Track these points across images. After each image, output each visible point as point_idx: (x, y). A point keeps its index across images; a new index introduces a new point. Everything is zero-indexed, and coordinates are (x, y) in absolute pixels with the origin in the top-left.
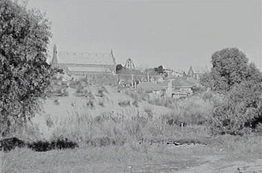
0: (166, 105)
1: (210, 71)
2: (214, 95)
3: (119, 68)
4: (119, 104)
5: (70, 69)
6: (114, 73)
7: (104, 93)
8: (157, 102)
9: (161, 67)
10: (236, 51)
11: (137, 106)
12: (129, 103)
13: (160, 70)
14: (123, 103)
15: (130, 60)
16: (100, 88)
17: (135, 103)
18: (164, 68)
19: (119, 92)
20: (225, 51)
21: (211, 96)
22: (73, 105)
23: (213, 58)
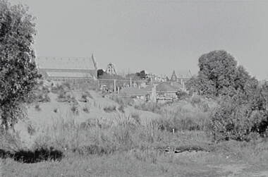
0: (153, 111)
1: (197, 75)
2: (202, 100)
3: (100, 73)
4: (105, 109)
5: (49, 74)
6: (95, 78)
7: (88, 98)
8: (144, 108)
9: (143, 72)
10: (224, 53)
11: (123, 112)
12: (114, 109)
13: (142, 75)
14: (109, 109)
15: (110, 65)
16: (84, 93)
17: (121, 109)
18: (146, 73)
19: (103, 97)
20: (212, 54)
21: (200, 101)
22: (56, 111)
23: (200, 61)
